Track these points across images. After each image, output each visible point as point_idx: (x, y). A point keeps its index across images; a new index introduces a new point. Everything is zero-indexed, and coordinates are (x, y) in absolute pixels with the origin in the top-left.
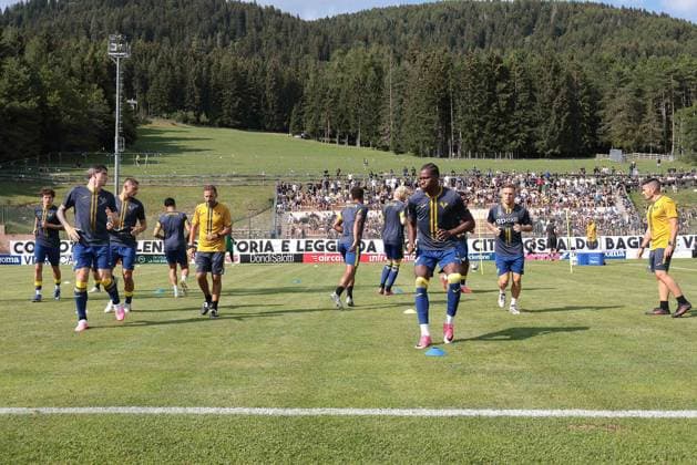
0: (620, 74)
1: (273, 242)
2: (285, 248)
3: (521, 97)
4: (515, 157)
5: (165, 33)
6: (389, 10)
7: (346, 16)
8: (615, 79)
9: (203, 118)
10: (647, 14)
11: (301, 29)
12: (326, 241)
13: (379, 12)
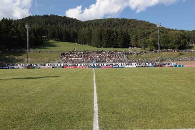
0: (134, 33)
1: (58, 64)
2: (61, 65)
3: (116, 37)
4: (113, 48)
5: (54, 23)
6: (98, 20)
7: (90, 21)
8: (133, 34)
9: (59, 40)
10: (145, 22)
11: (80, 23)
12: (69, 64)
13: (96, 20)
